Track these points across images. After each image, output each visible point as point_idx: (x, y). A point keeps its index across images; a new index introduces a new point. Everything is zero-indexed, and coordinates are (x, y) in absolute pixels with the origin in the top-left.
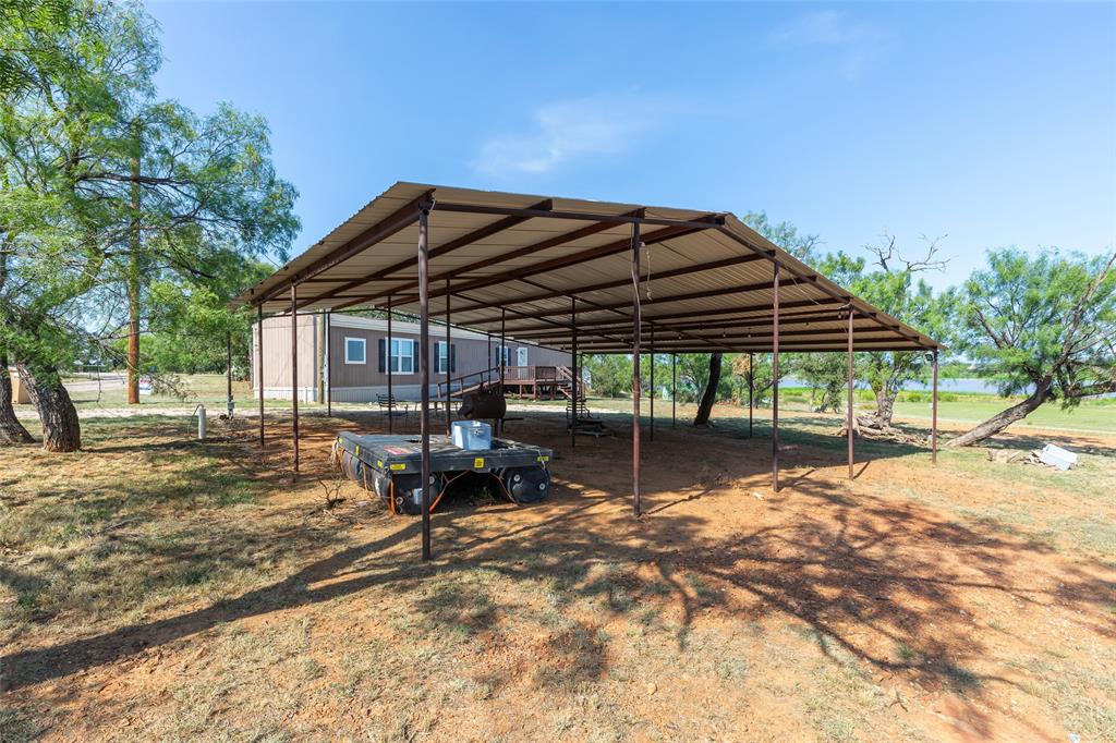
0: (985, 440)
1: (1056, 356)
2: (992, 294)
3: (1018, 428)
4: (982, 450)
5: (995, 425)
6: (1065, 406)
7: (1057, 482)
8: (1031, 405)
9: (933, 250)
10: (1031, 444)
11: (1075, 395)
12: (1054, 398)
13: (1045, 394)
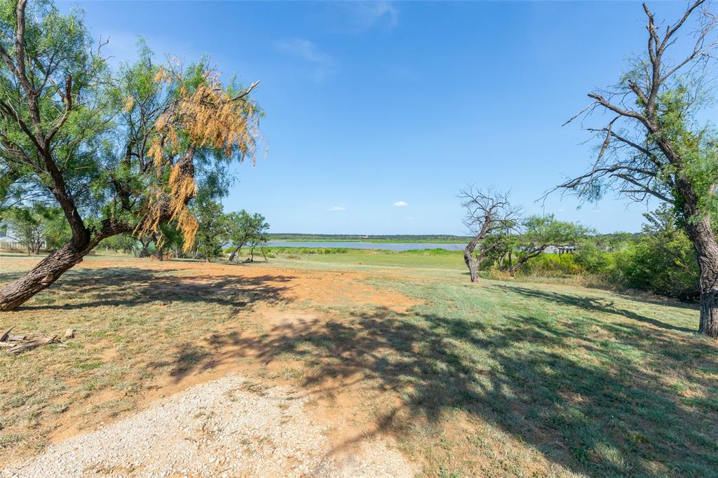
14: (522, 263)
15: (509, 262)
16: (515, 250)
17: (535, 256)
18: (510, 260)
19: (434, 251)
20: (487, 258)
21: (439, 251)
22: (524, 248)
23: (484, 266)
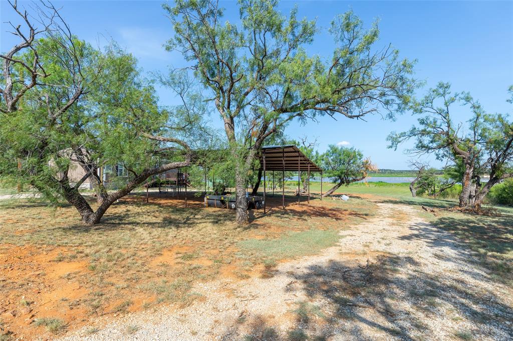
0: (329, 195)
1: (344, 173)
2: (331, 156)
3: (336, 192)
4: (328, 198)
5: (332, 191)
6: (346, 185)
7: (346, 203)
8: (340, 185)
9: (316, 140)
10: (339, 196)
11: (348, 182)
12: (344, 183)
13: (342, 182)
14: (441, 191)
15: (434, 191)
16: (437, 184)
17: (449, 188)
18: (435, 190)
19: (377, 183)
20: (421, 189)
21: (381, 183)
22: (442, 183)
23: (419, 193)
